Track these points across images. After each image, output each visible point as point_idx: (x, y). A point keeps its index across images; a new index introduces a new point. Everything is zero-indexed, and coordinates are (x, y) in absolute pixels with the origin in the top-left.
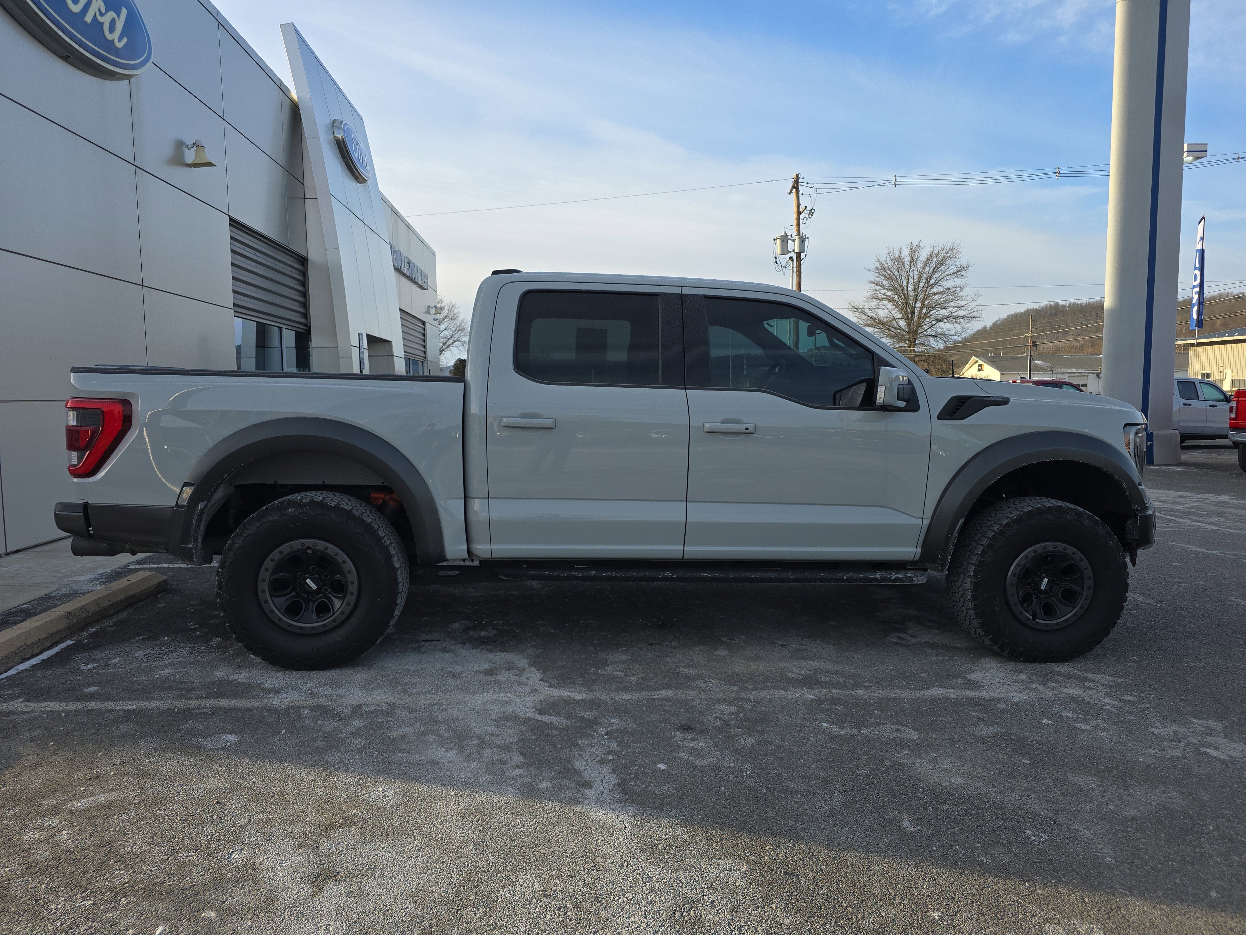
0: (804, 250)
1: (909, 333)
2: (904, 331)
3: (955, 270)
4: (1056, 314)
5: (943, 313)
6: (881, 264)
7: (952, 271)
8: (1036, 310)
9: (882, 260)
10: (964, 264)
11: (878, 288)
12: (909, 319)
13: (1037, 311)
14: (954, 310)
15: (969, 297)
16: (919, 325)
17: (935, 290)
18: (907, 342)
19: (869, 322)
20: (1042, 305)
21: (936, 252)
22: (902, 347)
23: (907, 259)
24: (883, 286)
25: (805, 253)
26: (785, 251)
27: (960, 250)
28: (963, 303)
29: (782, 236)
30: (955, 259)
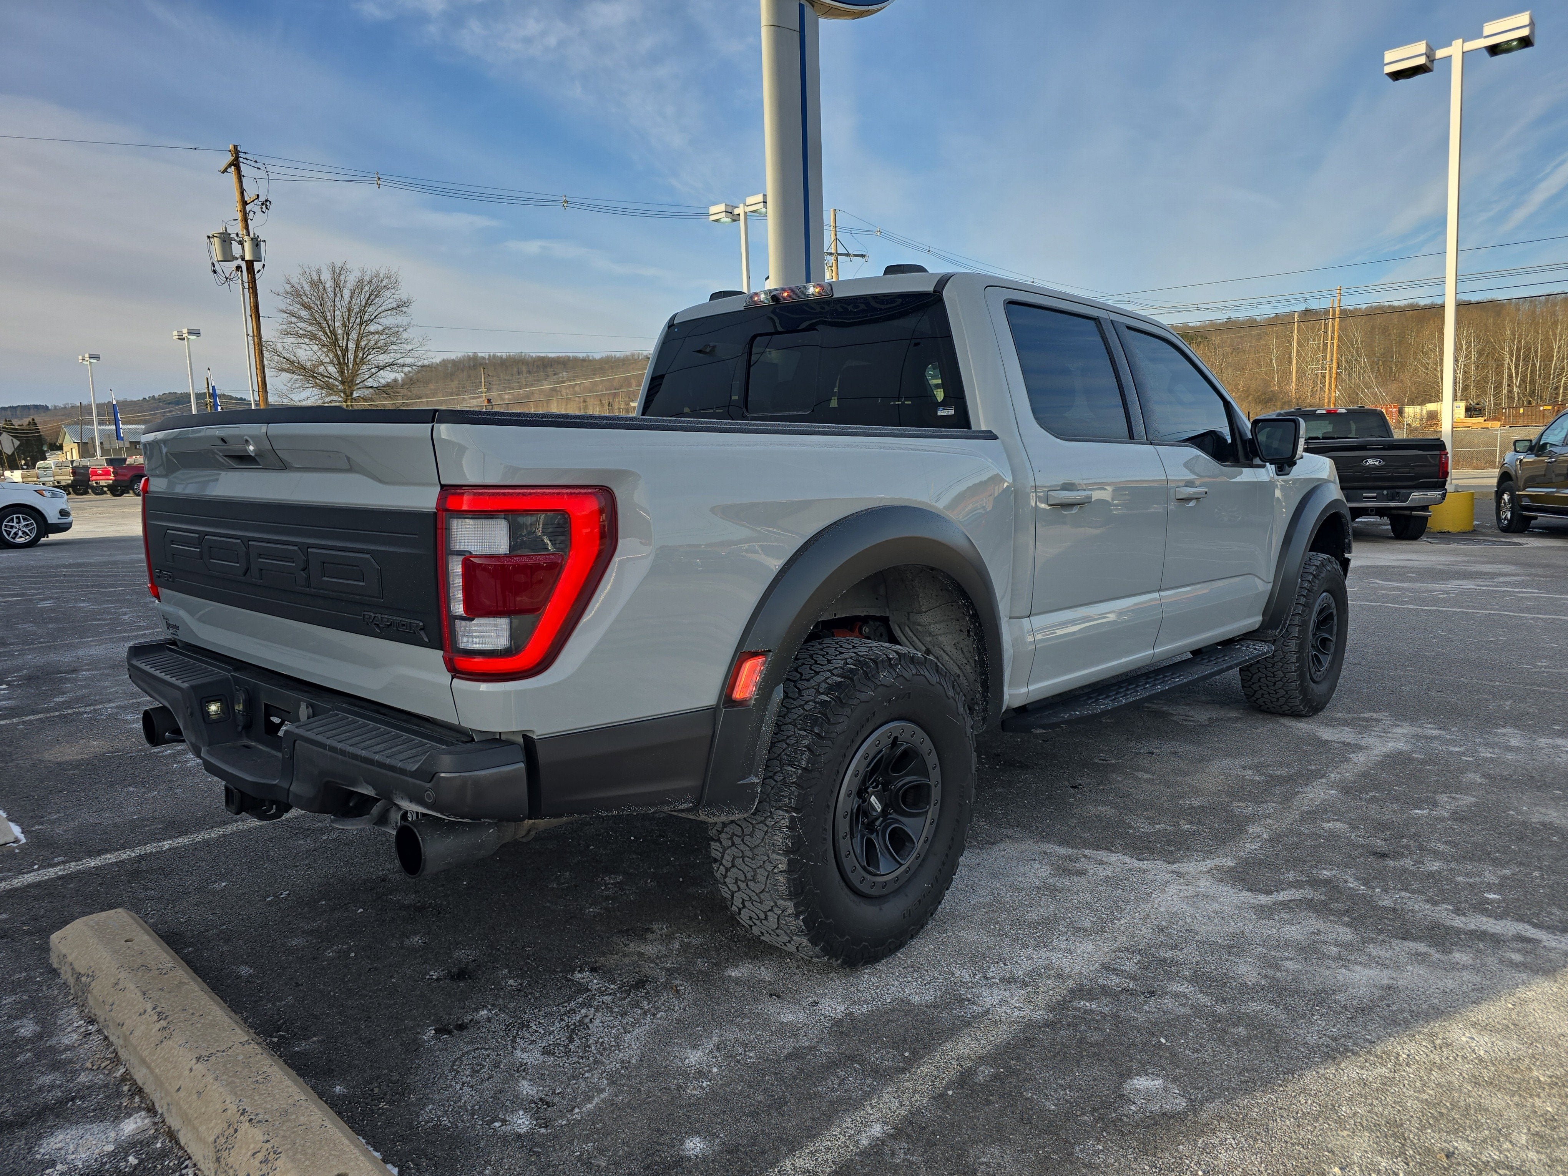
0: (260, 257)
1: (342, 383)
2: (336, 379)
3: (394, 305)
4: (475, 367)
5: (383, 359)
6: (293, 287)
7: (390, 306)
8: (453, 360)
9: (294, 281)
10: (405, 299)
11: (293, 319)
12: (341, 365)
13: (454, 363)
14: (399, 356)
15: (416, 340)
16: (355, 374)
17: (372, 328)
18: (342, 395)
19: (287, 366)
20: (460, 355)
21: (367, 278)
22: (336, 401)
23: (329, 284)
24: (299, 318)
25: (261, 264)
26: (228, 257)
27: (399, 280)
28: (409, 347)
29: (221, 234)
30: (393, 291)
